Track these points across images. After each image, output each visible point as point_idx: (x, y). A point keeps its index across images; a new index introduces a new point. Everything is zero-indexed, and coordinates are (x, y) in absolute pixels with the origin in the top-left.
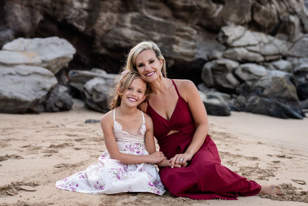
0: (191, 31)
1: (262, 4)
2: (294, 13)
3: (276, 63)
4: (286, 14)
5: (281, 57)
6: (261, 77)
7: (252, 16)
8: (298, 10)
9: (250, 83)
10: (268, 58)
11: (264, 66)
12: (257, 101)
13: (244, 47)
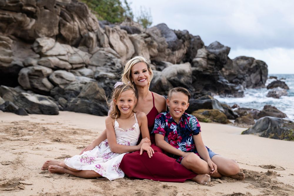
0: (8, 40)
1: (67, 21)
2: (92, 30)
3: (82, 70)
4: (85, 31)
5: (84, 65)
6: (72, 81)
7: (59, 30)
8: (94, 28)
9: (62, 87)
10: (75, 66)
11: (71, 72)
12: (78, 102)
13: (56, 56)
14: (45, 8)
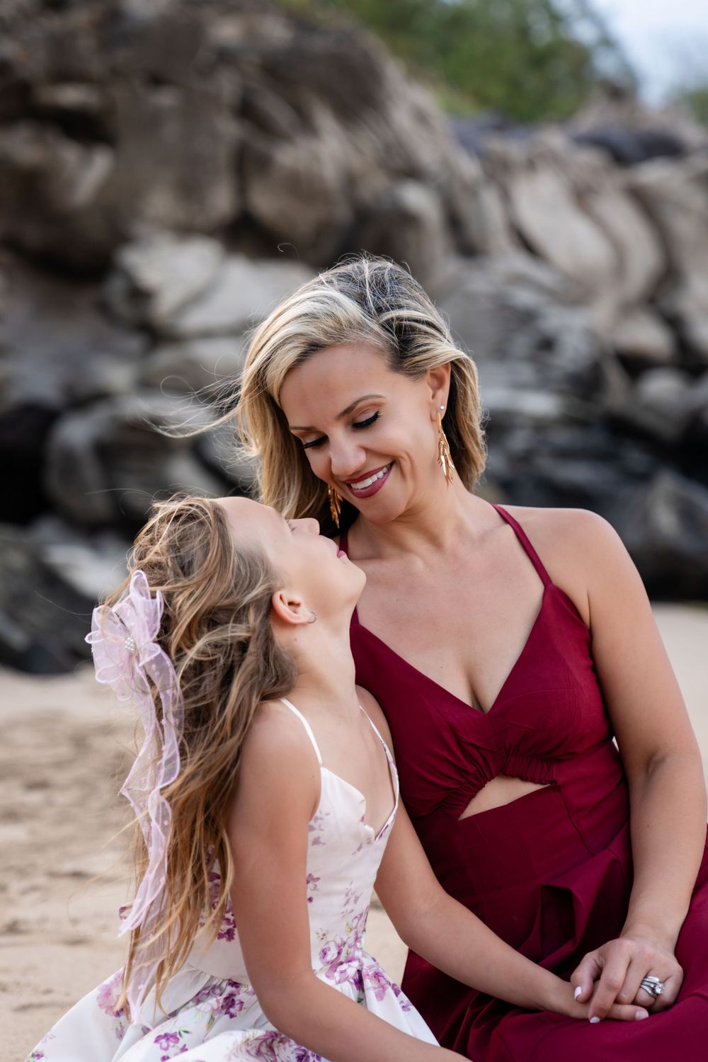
4: (379, 180)
7: (242, 190)
14: (157, 81)
